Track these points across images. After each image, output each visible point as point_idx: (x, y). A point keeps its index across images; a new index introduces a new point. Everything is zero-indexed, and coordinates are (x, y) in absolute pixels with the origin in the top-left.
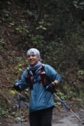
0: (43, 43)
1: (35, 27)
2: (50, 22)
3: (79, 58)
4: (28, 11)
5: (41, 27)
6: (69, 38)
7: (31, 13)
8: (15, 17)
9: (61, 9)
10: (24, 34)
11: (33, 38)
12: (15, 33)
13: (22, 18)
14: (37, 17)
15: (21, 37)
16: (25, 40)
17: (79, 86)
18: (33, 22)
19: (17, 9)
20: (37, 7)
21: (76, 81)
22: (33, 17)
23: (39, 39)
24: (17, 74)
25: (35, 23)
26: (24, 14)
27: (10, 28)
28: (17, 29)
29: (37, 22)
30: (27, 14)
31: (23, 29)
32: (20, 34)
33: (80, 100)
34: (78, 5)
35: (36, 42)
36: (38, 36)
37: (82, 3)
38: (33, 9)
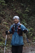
0: (27, 17)
1: (24, 10)
2: (31, 8)
4: (21, 4)
5: (27, 10)
8: (16, 6)
10: (20, 13)
11: (24, 15)
13: (19, 7)
18: (23, 8)
19: (17, 3)
20: (25, 2)
22: (23, 6)
23: (26, 15)
25: (24, 9)
27: (14, 11)
28: (17, 11)
29: (25, 8)
32: (18, 13)
36: (25, 14)
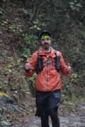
3: (74, 60)
7: (26, 12)
12: (8, 32)
14: (32, 16)
15: (14, 36)
16: (18, 40)
17: (72, 89)
24: (6, 75)
26: (19, 12)
30: (22, 12)
31: (17, 28)
33: (72, 104)
35: (29, 42)
37: (79, 5)
38: (29, 8)
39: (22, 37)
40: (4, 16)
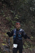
6: (28, 23)
7: (12, 12)
9: (25, 10)
14: (15, 13)
15: (8, 21)
16: (9, 23)
17: (31, 43)
21: (30, 41)
24: (5, 37)
26: (9, 12)
30: (11, 12)
31: (9, 18)
33: (31, 49)
34: (32, 9)
35: (14, 24)
39: (11, 22)
40: (4, 13)
